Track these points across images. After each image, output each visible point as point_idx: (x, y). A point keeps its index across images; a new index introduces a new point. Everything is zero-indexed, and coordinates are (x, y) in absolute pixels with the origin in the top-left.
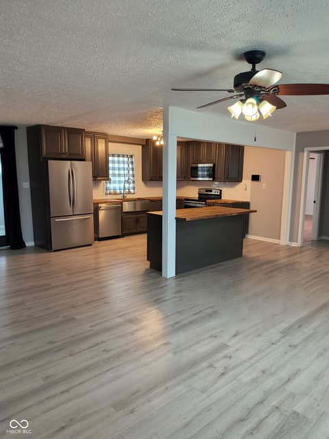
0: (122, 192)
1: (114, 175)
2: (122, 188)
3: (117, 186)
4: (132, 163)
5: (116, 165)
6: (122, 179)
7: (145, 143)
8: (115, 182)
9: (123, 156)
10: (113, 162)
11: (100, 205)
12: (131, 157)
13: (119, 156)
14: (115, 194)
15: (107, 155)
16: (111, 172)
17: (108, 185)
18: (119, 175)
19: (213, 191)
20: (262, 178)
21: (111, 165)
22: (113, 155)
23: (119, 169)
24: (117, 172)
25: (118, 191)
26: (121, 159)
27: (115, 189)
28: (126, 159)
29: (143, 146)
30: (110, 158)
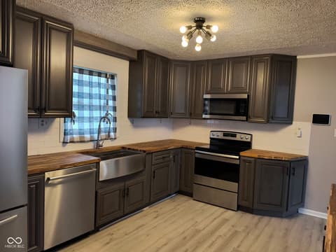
0: (96, 136)
1: (81, 107)
2: (96, 131)
3: (86, 126)
4: (113, 87)
5: (86, 90)
6: (96, 114)
7: (135, 56)
8: (82, 119)
9: (100, 74)
10: (81, 83)
11: (47, 175)
12: (113, 77)
13: (91, 73)
14: (81, 142)
15: (70, 69)
16: (75, 100)
17: (69, 125)
18: (91, 107)
19: (238, 136)
20: (332, 120)
21: (75, 89)
22: (81, 71)
23: (90, 96)
24: (86, 101)
25: (87, 136)
26: (95, 79)
27: (81, 132)
28: (103, 80)
29: (132, 62)
30: (76, 76)
